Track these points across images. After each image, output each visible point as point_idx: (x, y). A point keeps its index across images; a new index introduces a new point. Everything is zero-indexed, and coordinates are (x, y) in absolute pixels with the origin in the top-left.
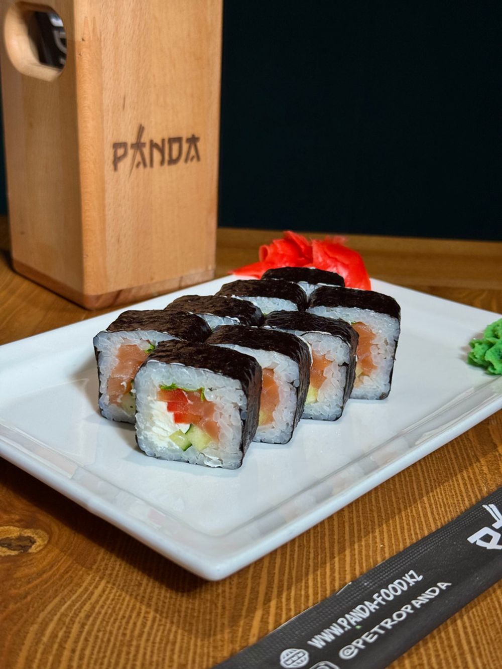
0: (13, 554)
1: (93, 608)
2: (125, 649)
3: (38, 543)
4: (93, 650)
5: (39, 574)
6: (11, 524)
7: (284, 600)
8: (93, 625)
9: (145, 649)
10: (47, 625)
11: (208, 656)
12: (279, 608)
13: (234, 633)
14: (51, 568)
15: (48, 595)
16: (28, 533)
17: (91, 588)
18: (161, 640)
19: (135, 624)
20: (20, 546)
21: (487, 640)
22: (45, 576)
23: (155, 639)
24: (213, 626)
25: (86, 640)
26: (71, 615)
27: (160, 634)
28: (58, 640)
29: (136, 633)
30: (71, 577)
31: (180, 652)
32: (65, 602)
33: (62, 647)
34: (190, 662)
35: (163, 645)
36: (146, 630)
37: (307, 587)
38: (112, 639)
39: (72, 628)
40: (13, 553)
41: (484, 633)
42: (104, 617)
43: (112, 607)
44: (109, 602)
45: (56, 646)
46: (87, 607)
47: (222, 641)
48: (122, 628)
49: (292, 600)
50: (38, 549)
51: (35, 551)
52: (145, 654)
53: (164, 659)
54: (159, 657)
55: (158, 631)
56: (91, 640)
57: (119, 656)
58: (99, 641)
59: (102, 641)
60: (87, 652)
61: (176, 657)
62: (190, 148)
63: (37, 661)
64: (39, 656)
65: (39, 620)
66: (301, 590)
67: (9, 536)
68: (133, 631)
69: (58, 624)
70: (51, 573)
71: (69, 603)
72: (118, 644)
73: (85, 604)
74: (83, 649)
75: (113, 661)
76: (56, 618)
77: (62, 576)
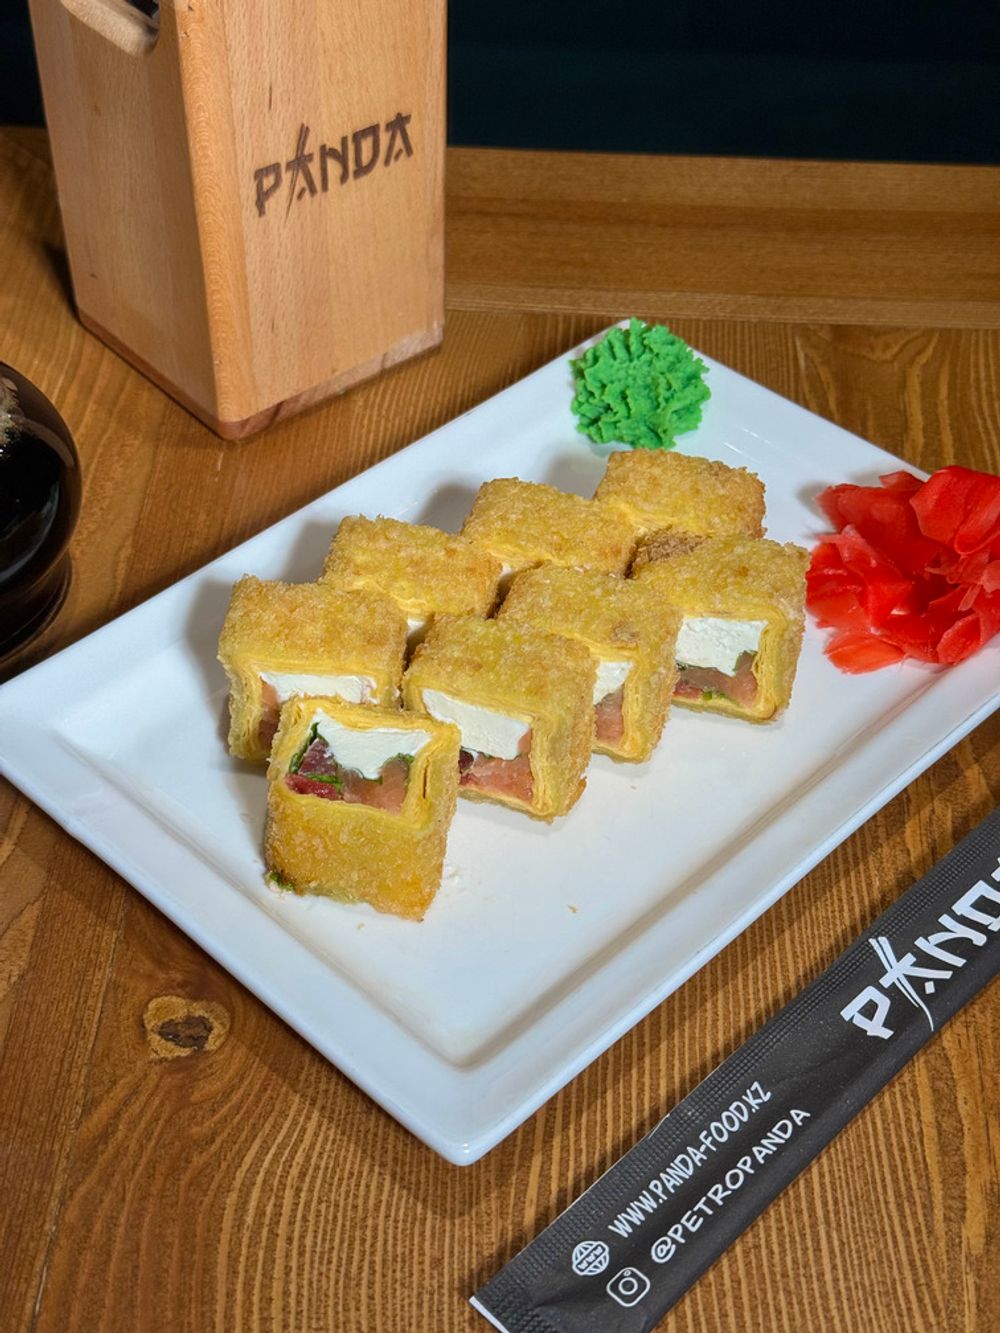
0: (183, 1055)
1: (308, 1158)
2: (358, 1233)
3: (215, 1031)
4: (315, 1237)
5: (227, 1094)
6: (171, 991)
7: (572, 1133)
8: (311, 1191)
9: (386, 1233)
10: (248, 1194)
11: (471, 1243)
12: (565, 1149)
13: (503, 1198)
14: (241, 1081)
15: (243, 1135)
16: (199, 1010)
17: (302, 1120)
18: (406, 1215)
19: (368, 1186)
20: (191, 1037)
21: (850, 1196)
22: (235, 1098)
23: (397, 1214)
24: (475, 1188)
25: (305, 1219)
26: (279, 1173)
27: (403, 1204)
28: (267, 1221)
29: (371, 1202)
30: (272, 1098)
31: (433, 1235)
32: (269, 1149)
33: (273, 1234)
34: (446, 1255)
35: (408, 1225)
36: (384, 1198)
37: (604, 1106)
38: (340, 1215)
39: (283, 1198)
40: (184, 1052)
41: (848, 1184)
42: (325, 1175)
43: (333, 1155)
44: (328, 1147)
45: (265, 1232)
46: (299, 1158)
47: (489, 1215)
48: (351, 1194)
49: (583, 1133)
50: (218, 1044)
51: (214, 1048)
52: (386, 1241)
53: (411, 1251)
54: (405, 1247)
55: (400, 1199)
56: (311, 1217)
57: (351, 1244)
58: (322, 1219)
59: (327, 1221)
60: (308, 1241)
61: (427, 1244)
62: (393, 138)
63: (242, 1259)
64: (244, 1251)
65: (237, 1183)
66: (595, 1112)
67: (173, 1017)
68: (366, 1202)
69: (263, 1191)
70: (241, 1091)
71: (273, 1151)
72: (348, 1224)
73: (296, 1152)
74: (302, 1237)
75: (344, 1256)
76: (260, 1179)
77: (258, 1099)
